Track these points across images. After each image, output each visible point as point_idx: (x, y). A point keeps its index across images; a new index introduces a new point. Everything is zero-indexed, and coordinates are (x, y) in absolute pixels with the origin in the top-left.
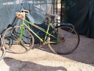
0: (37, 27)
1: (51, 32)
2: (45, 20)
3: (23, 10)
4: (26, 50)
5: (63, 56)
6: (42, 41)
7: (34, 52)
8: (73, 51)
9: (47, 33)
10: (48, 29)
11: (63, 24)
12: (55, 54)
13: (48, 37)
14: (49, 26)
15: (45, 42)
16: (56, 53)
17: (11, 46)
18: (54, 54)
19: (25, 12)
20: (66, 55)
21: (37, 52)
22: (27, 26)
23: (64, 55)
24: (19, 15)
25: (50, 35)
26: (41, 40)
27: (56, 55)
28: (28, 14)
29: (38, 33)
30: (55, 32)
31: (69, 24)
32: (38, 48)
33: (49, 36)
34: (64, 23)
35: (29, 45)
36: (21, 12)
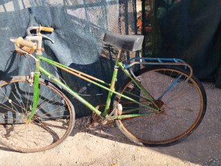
0: (80, 74)
1: (123, 88)
2: (103, 52)
3: (35, 28)
4: (54, 141)
5: (162, 152)
6: (99, 113)
7: (77, 145)
8: (189, 135)
9: (112, 90)
10: (115, 79)
11: (157, 61)
12: (139, 145)
13: (115, 103)
14: (116, 70)
15: (107, 116)
16: (141, 144)
17: (12, 129)
18: (133, 148)
19: (43, 32)
20: (168, 148)
21: (86, 142)
22: (50, 76)
23: (164, 149)
24: (21, 47)
25: (120, 95)
26: (96, 110)
27: (140, 148)
28: (52, 37)
29: (85, 88)
30: (135, 86)
31: (176, 61)
32: (88, 131)
33: (117, 100)
34: (159, 59)
35: (60, 124)
36: (29, 33)
